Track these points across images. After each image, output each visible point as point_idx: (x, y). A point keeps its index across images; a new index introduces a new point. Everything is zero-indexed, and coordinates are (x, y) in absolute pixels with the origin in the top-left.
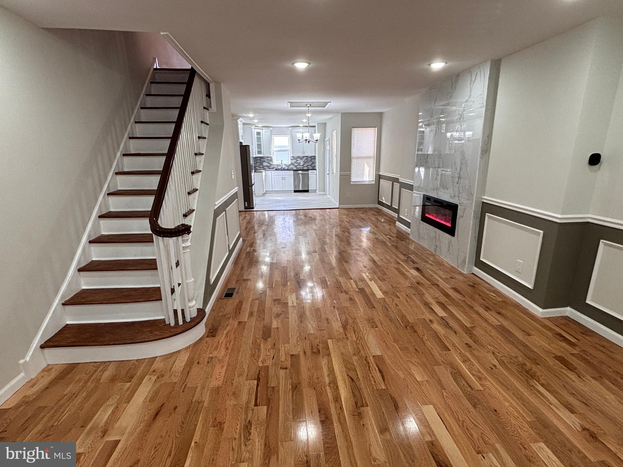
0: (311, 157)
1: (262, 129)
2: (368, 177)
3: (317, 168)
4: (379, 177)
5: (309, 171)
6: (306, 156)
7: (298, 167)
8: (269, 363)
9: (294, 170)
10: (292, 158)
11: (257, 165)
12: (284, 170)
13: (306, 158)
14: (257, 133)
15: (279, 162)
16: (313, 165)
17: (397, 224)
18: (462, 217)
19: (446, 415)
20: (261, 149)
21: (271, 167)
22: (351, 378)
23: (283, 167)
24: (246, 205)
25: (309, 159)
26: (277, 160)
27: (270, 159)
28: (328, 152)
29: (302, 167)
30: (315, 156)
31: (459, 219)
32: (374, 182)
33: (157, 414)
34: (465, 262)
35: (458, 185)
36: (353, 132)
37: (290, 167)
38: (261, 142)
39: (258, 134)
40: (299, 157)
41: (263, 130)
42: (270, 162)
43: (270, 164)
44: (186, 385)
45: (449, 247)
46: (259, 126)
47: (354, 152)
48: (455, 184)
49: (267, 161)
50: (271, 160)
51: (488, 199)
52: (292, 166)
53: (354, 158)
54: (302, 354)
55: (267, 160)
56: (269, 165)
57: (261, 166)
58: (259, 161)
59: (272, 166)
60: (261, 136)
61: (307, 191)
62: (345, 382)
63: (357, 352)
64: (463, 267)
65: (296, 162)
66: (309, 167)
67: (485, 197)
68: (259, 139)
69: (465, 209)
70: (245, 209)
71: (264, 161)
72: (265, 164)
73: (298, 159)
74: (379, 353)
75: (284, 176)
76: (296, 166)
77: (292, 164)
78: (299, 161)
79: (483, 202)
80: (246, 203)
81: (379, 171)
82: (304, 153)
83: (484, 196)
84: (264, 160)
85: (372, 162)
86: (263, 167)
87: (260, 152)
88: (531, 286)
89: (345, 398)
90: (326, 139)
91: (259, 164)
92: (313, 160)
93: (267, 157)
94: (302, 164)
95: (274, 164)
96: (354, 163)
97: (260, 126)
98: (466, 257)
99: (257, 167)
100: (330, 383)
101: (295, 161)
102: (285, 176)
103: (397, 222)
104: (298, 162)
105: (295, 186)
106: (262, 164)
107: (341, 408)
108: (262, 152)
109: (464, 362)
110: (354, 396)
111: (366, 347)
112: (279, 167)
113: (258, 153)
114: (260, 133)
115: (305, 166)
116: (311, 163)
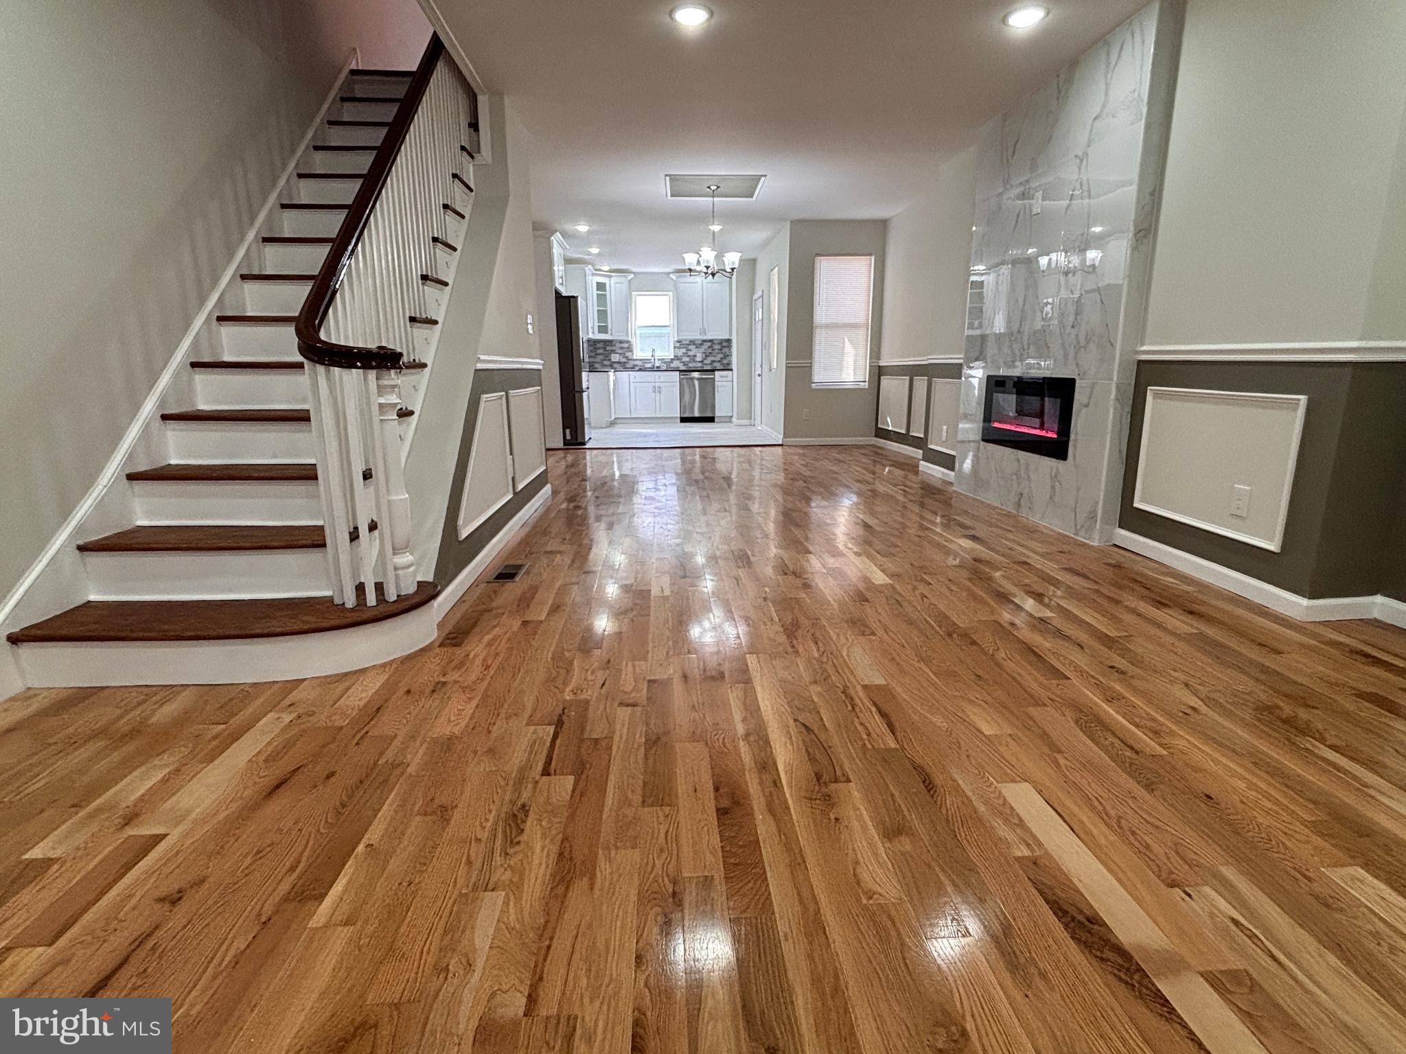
0: (721, 342)
1: (610, 277)
2: (852, 373)
3: (734, 366)
4: (879, 372)
5: (716, 373)
6: (711, 341)
7: (690, 365)
8: (591, 694)
9: (680, 371)
10: (678, 345)
11: (596, 360)
12: (658, 369)
13: (709, 344)
14: (599, 284)
15: (647, 355)
16: (725, 362)
17: (920, 468)
18: (1087, 406)
19: (1069, 803)
20: (606, 321)
21: (628, 366)
22: (804, 725)
23: (657, 365)
24: (568, 437)
25: (717, 347)
26: (642, 350)
27: (626, 345)
28: (759, 326)
29: (700, 365)
30: (729, 341)
31: (1079, 412)
32: (866, 385)
33: (278, 787)
34: (1096, 516)
35: (1074, 331)
36: (817, 265)
37: (672, 364)
38: (606, 306)
39: (601, 286)
40: (692, 342)
41: (613, 280)
42: (627, 354)
43: (627, 357)
44: (367, 732)
45: (1053, 487)
46: (602, 268)
47: (822, 314)
48: (1068, 329)
49: (620, 351)
50: (630, 349)
51: (1155, 349)
52: (676, 364)
53: (821, 327)
54: (677, 679)
55: (621, 348)
56: (625, 360)
57: (606, 363)
58: (600, 351)
59: (631, 363)
60: (608, 293)
61: (711, 420)
62: (788, 732)
63: (822, 678)
64: (1090, 530)
65: (686, 354)
66: (715, 363)
67: (1145, 348)
68: (602, 299)
69: (1093, 386)
70: (565, 444)
71: (613, 351)
72: (615, 358)
73: (690, 347)
74: (879, 681)
75: (657, 384)
76: (685, 364)
77: (677, 358)
78: (693, 350)
79: (1139, 362)
80: (568, 431)
81: (878, 358)
82: (704, 331)
83: (1142, 345)
84: (614, 348)
85: (862, 338)
86: (611, 366)
87: (603, 329)
88: (1274, 546)
89: (788, 765)
90: (756, 297)
91: (601, 357)
92: (725, 350)
93: (621, 342)
94: (699, 358)
95: (635, 357)
96: (821, 341)
97: (606, 268)
98: (1097, 503)
99: (596, 365)
100: (747, 735)
101: (684, 350)
102: (661, 385)
103: (922, 462)
104: (690, 353)
105: (683, 407)
106: (607, 357)
107: (777, 783)
108: (609, 328)
109: (1109, 701)
110: (812, 759)
111: (846, 670)
112: (648, 365)
113: (600, 332)
114: (604, 285)
115: (705, 362)
116: (721, 356)
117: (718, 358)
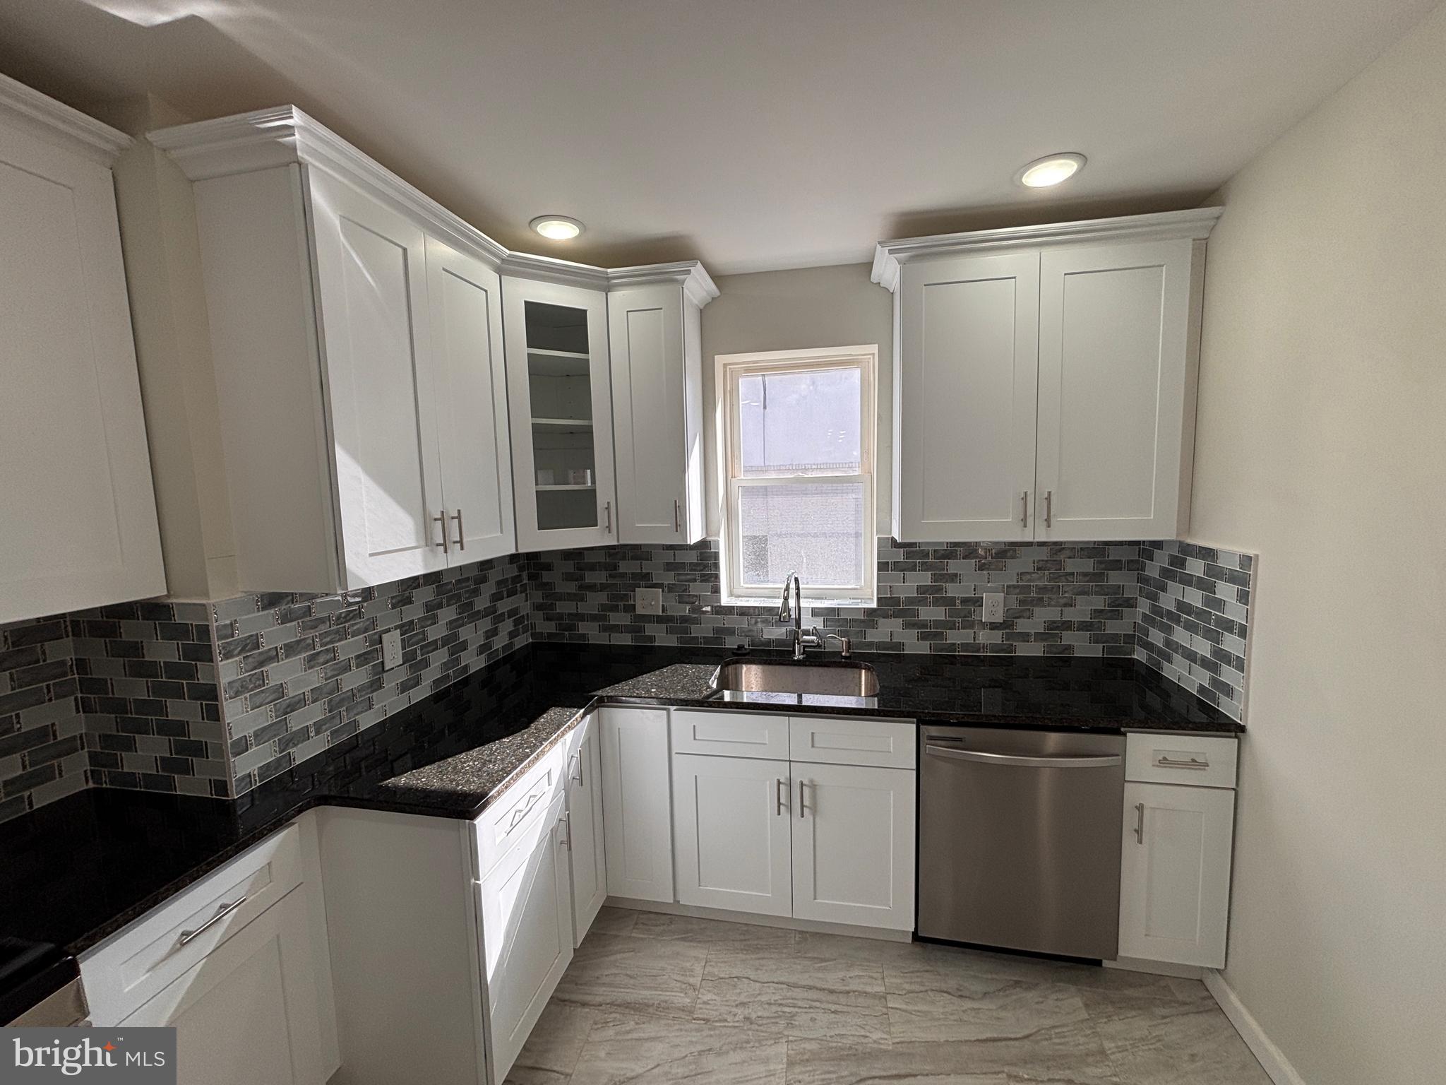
1: (604, 280)
7: (956, 637)
10: (900, 555)
11: (583, 608)
13: (1044, 554)
14: (535, 312)
16: (1112, 627)
23: (808, 632)
26: (752, 574)
27: (692, 558)
29: (997, 637)
37: (874, 636)
38: (586, 413)
40: (968, 550)
41: (616, 294)
42: (697, 588)
43: (693, 601)
49: (669, 578)
52: (888, 631)
55: (670, 567)
57: (621, 620)
58: (599, 577)
59: (709, 624)
60: (595, 355)
65: (931, 594)
66: (1068, 638)
71: (645, 580)
72: (650, 601)
73: (954, 566)
75: (801, 774)
76: (928, 632)
77: (888, 605)
84: (647, 567)
86: (636, 630)
91: (602, 598)
92: (1115, 578)
94: (993, 607)
95: (725, 600)
99: (584, 628)
101: (926, 579)
102: (817, 774)
104: (952, 590)
108: (602, 500)
112: (776, 633)
113: (546, 522)
114: (578, 318)
115: (1022, 626)
116: (1099, 602)
117: (1082, 610)
